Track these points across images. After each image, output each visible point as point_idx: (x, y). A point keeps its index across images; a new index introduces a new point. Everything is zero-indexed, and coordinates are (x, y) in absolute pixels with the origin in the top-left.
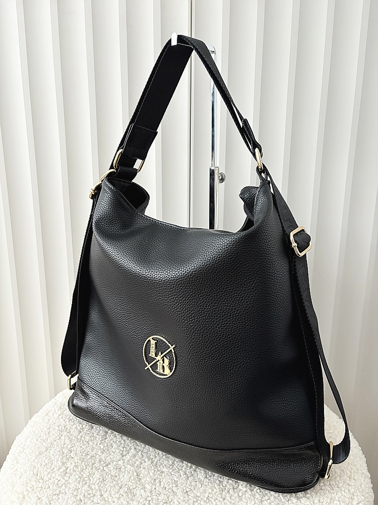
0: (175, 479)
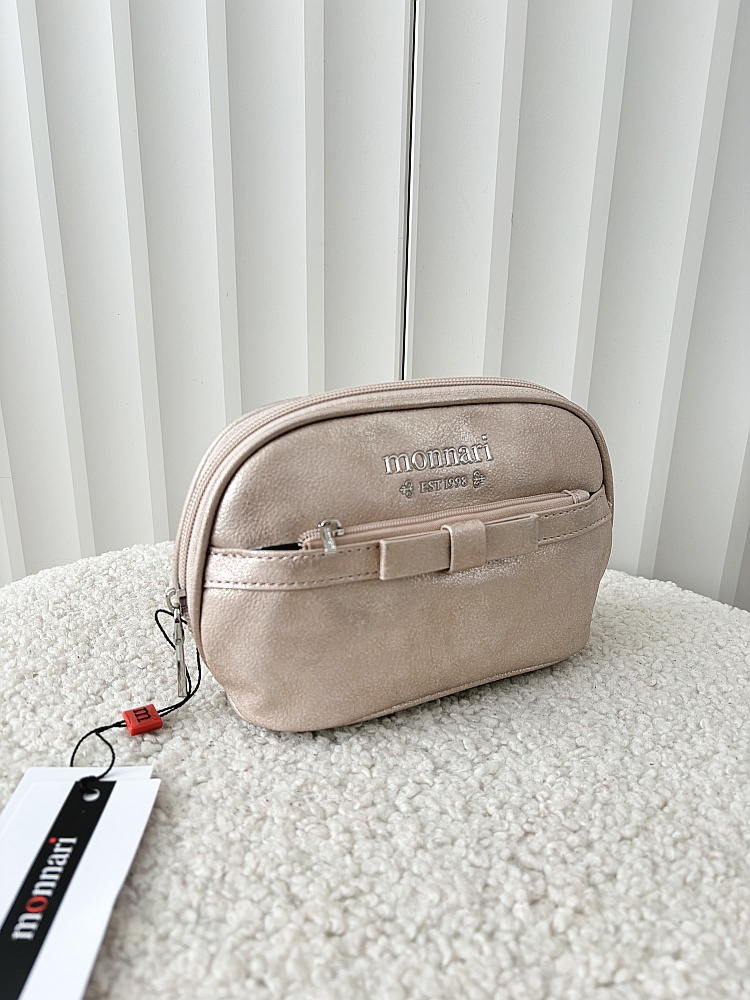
0: (303, 846)
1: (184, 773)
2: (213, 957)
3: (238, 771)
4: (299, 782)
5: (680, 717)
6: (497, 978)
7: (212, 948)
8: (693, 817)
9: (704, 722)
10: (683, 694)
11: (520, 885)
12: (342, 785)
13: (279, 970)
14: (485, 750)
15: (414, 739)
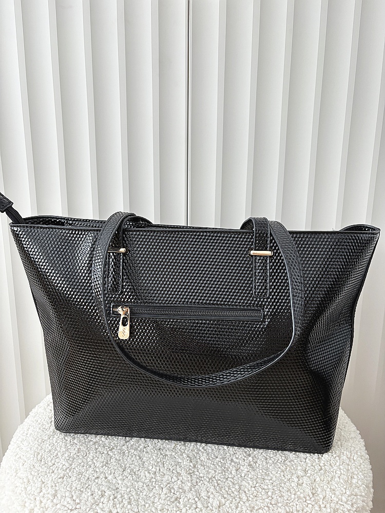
1: (140, 445)
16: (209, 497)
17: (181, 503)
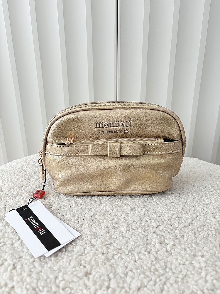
2: (71, 260)
3: (74, 212)
4: (92, 214)
5: (201, 194)
6: (151, 263)
7: (70, 258)
8: (205, 220)
9: (208, 195)
10: (201, 188)
11: (157, 239)
12: (104, 215)
13: (90, 263)
14: (145, 204)
15: (125, 202)
16: (126, 275)
17: (91, 280)
